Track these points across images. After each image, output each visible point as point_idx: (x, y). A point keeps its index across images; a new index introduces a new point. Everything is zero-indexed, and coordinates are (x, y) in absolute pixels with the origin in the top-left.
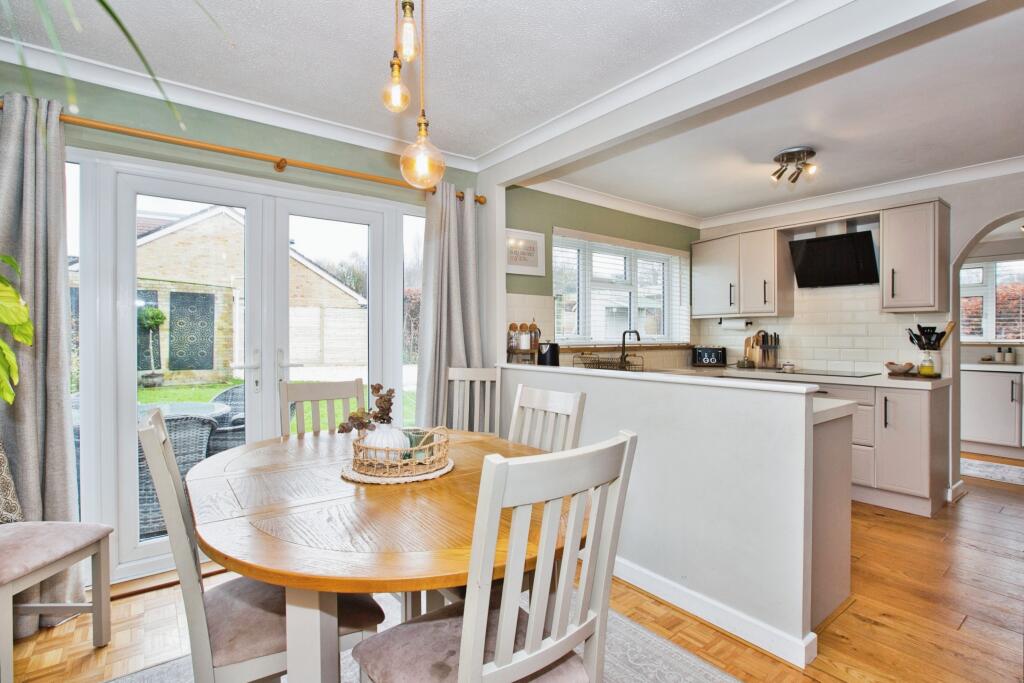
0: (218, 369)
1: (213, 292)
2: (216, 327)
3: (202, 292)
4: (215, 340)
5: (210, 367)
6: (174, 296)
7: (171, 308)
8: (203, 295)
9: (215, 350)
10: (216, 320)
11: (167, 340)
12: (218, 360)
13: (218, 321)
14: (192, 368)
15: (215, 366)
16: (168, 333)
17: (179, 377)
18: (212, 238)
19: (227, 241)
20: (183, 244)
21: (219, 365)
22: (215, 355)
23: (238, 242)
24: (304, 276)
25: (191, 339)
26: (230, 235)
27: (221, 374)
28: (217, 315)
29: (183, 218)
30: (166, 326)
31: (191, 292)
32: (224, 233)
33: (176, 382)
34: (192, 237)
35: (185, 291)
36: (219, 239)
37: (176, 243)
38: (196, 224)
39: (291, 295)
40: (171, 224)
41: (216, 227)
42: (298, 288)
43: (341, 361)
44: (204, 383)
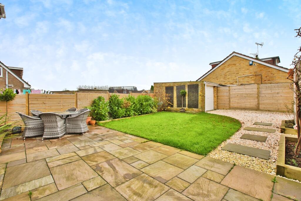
0: (200, 109)
2: (199, 95)
4: (199, 99)
5: (198, 108)
6: (189, 86)
7: (188, 90)
8: (196, 85)
9: (199, 102)
10: (199, 93)
11: (187, 99)
12: (200, 106)
13: (200, 93)
14: (193, 108)
15: (199, 107)
16: (187, 97)
17: (190, 110)
18: (231, 65)
19: (236, 65)
20: (222, 69)
21: (200, 107)
22: (199, 104)
23: (240, 64)
24: (269, 72)
25: (193, 99)
26: (237, 63)
27: (201, 110)
28: (199, 91)
29: (221, 62)
30: (187, 95)
31: (192, 84)
32: (234, 63)
33: (189, 112)
34: (225, 67)
35: (191, 84)
36: (233, 64)
37: (220, 69)
38: (226, 62)
39: (263, 80)
40: (218, 64)
41: (232, 61)
42: (266, 77)
43: (270, 109)
44: (196, 112)
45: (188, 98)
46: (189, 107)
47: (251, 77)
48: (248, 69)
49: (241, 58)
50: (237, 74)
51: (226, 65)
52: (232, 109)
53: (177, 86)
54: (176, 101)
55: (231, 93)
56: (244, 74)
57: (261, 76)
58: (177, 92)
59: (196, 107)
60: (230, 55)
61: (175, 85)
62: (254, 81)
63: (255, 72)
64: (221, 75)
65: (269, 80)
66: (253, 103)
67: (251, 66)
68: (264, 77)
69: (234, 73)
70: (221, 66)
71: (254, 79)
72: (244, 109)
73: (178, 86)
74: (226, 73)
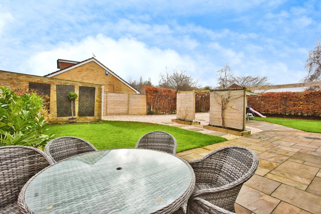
1: (95, 86)
2: (95, 100)
3: (91, 86)
4: (95, 105)
5: (94, 116)
6: (80, 88)
7: (79, 92)
9: (95, 109)
10: (95, 98)
12: (96, 113)
13: (96, 98)
14: (87, 116)
16: (78, 102)
17: (82, 119)
18: (89, 70)
19: (94, 71)
20: (79, 71)
21: (97, 115)
22: (95, 111)
23: (97, 71)
24: (119, 84)
25: (86, 104)
26: (95, 69)
27: (97, 118)
28: (96, 96)
29: (79, 63)
30: (77, 99)
31: (87, 86)
32: (93, 68)
33: (80, 121)
34: (82, 69)
35: (84, 86)
36: (91, 70)
37: (77, 71)
38: (84, 65)
39: (115, 90)
40: (75, 64)
41: (90, 66)
42: (117, 88)
43: (134, 114)
44: (91, 121)
45: (79, 104)
46: (81, 114)
47: (106, 85)
48: (104, 78)
49: (99, 66)
50: (94, 80)
51: (84, 68)
52: (109, 115)
53: (57, 86)
54: (56, 107)
55: (108, 100)
56: (100, 82)
57: (114, 86)
58: (57, 94)
59: (92, 114)
60: (89, 59)
61: (54, 83)
62: (109, 89)
63: (109, 82)
64: (78, 78)
65: (118, 91)
66: (123, 109)
67: (107, 76)
68: (115, 87)
69: (92, 79)
70: (78, 68)
71: (108, 88)
72: (118, 114)
73: (61, 85)
74: (83, 77)
